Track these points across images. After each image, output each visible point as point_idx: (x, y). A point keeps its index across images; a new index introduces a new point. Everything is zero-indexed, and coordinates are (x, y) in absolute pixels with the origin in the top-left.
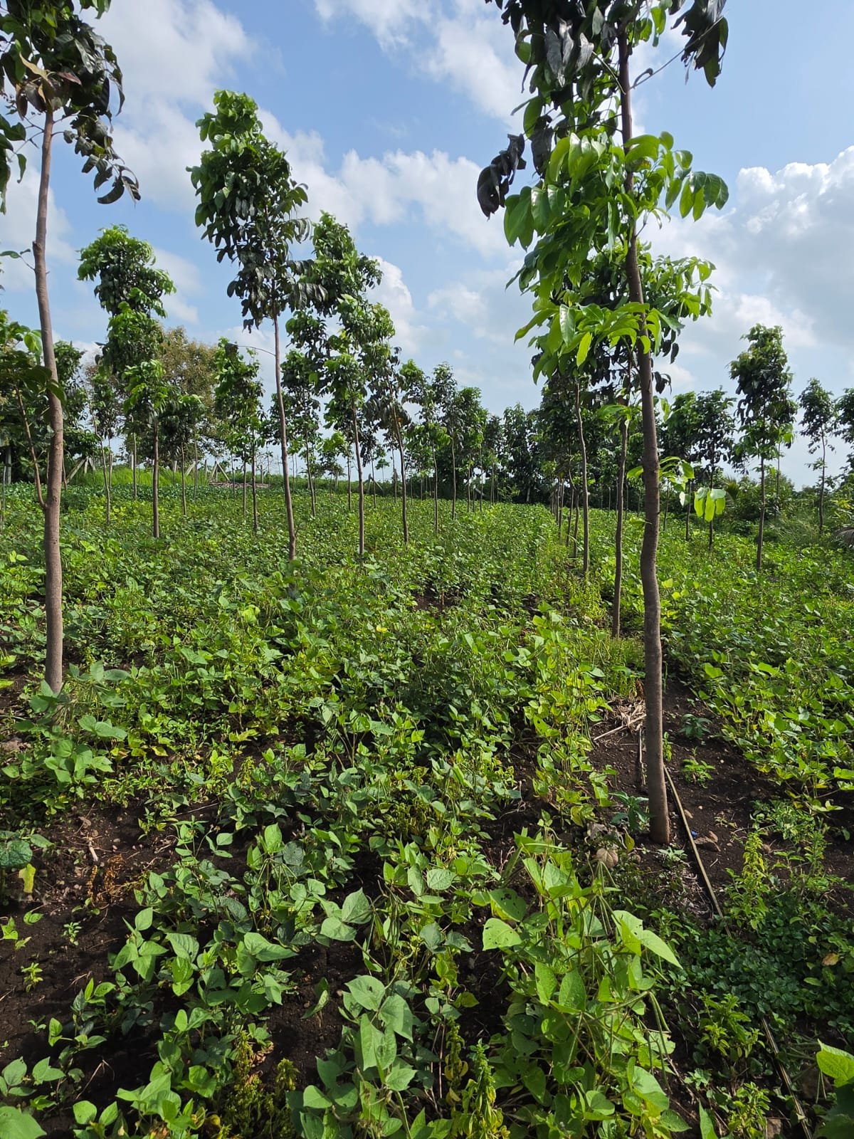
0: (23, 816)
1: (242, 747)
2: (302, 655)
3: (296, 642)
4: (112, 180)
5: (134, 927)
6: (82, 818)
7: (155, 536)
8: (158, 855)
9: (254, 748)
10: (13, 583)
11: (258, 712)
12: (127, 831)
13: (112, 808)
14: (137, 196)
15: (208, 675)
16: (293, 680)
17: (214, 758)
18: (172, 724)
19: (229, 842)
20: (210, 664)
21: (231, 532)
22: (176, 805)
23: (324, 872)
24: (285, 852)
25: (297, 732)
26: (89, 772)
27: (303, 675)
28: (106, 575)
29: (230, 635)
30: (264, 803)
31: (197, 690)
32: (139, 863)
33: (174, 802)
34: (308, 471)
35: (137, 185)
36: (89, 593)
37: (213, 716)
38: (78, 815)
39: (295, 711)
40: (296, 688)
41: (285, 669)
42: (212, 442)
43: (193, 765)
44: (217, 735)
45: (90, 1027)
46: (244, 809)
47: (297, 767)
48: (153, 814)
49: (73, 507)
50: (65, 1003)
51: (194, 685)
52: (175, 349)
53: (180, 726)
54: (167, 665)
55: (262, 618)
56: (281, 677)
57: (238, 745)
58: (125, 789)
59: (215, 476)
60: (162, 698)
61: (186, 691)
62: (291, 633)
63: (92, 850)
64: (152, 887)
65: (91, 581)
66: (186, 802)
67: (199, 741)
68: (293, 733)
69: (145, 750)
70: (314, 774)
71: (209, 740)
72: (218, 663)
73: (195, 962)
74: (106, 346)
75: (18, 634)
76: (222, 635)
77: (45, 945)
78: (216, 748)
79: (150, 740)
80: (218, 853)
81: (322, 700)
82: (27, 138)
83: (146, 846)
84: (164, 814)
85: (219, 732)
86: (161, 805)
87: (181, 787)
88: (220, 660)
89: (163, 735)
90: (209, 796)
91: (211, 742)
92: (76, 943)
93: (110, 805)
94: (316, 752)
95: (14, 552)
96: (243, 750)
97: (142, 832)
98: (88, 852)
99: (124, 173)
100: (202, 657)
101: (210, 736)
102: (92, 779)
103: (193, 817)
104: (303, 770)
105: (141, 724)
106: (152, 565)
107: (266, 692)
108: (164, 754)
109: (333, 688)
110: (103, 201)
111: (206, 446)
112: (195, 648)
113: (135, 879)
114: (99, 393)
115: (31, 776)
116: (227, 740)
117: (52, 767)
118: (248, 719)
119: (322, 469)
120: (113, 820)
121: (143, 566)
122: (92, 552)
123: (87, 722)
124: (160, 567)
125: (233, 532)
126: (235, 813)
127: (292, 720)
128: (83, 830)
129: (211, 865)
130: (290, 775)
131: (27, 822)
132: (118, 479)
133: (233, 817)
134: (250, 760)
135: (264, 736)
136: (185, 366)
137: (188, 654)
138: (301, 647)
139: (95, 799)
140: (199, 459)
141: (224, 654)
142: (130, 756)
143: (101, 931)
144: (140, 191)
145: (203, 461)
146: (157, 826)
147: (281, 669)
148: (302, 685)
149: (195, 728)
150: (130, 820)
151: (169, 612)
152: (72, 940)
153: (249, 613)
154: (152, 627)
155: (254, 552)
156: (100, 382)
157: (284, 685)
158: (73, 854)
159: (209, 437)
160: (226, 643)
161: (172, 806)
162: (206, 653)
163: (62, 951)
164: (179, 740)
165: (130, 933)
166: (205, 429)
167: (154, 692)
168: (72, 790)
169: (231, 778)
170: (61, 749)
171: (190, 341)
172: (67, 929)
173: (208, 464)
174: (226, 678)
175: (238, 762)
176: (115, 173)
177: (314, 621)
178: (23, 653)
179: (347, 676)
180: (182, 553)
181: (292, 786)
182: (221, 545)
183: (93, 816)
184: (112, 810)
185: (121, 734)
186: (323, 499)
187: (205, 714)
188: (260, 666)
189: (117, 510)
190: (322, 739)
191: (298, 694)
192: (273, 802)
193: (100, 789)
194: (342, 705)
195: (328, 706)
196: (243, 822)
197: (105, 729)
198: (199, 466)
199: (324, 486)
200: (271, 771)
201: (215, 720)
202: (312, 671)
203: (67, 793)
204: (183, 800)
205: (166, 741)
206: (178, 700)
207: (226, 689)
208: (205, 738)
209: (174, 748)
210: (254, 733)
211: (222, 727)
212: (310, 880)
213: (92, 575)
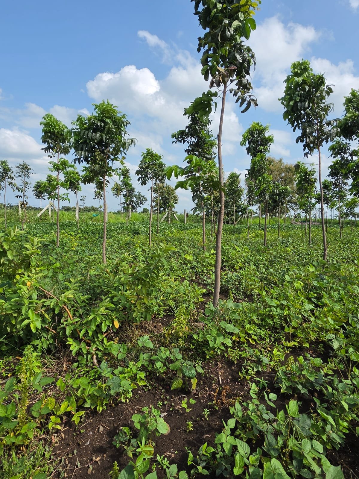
0: (198, 355)
1: (289, 349)
2: (325, 309)
3: (322, 302)
4: (246, 102)
5: (227, 425)
6: (218, 363)
7: (265, 245)
8: (245, 390)
9: (297, 351)
10: (211, 261)
11: (299, 334)
12: (235, 374)
13: (230, 362)
14: (257, 105)
15: (276, 312)
16: (319, 322)
17: (275, 352)
18: (258, 330)
19: (275, 399)
20: (278, 306)
21: (297, 245)
22: (256, 370)
23: (324, 437)
24: (300, 418)
25: (320, 349)
26: (223, 344)
27: (325, 320)
28: (243, 260)
29: (288, 294)
30: (297, 383)
31: (271, 317)
32: (237, 392)
33: (255, 368)
34: (339, 217)
35: (257, 101)
36: (237, 267)
37: (278, 331)
38: (217, 361)
39: (320, 337)
40: (320, 326)
41: (315, 314)
42: (293, 205)
43: (266, 352)
44: (278, 340)
45: (204, 464)
46: (286, 383)
47: (318, 369)
48: (245, 370)
49: (237, 233)
50: (199, 445)
51: (269, 315)
52: (280, 167)
53: (262, 333)
54: (259, 304)
55: (305, 287)
56: (312, 319)
57: (288, 348)
58: (236, 355)
59: (294, 220)
60: (255, 318)
61: (266, 317)
62: (319, 297)
63: (220, 378)
64: (236, 409)
65: (238, 262)
66: (260, 370)
67: (270, 341)
68: (318, 348)
69: (246, 339)
70: (326, 375)
71: (274, 342)
72: (282, 307)
73: (248, 459)
74: (249, 170)
75: (209, 281)
76: (285, 293)
77: (197, 414)
78: (277, 347)
79: (249, 335)
80: (269, 403)
81: (334, 336)
82: (218, 96)
83: (241, 384)
84: (250, 372)
85: (280, 339)
86: (249, 368)
87: (259, 362)
88: (283, 305)
89: (255, 335)
90: (272, 369)
91: (275, 343)
92: (208, 419)
93: (230, 360)
94: (328, 363)
95: (213, 250)
96: (290, 351)
97: (240, 378)
98: (219, 379)
99: (252, 97)
100: (274, 303)
101: (275, 340)
102: (223, 348)
103: (262, 378)
104: (319, 371)
105: (245, 328)
106: (261, 258)
107: (304, 325)
108: (254, 343)
109: (341, 331)
110: (243, 112)
111: (291, 207)
112: (272, 298)
113: (234, 399)
114: (250, 189)
115: (202, 340)
116: (282, 344)
117: (209, 339)
118: (294, 336)
119: (347, 215)
120: (230, 367)
121: (258, 258)
122: (239, 251)
123: (223, 324)
124: (265, 259)
125: (298, 244)
126: (282, 384)
127: (317, 342)
128: (218, 368)
129: (264, 408)
130: (311, 373)
131: (199, 358)
132: (254, 221)
133: (280, 385)
134: (292, 358)
135: (301, 346)
136: (283, 175)
137: (268, 300)
138: (325, 305)
139: (224, 356)
140: (287, 212)
141: (285, 303)
142: (240, 341)
143: (218, 418)
144: (258, 103)
145: (289, 213)
146: (246, 377)
147: (313, 315)
148: (324, 325)
149: (269, 334)
150: (236, 369)
151: (266, 279)
152: (206, 417)
153: (298, 284)
154: (258, 285)
155: (308, 254)
156: (251, 184)
157: (313, 323)
158: (213, 378)
159: (292, 203)
160: (287, 298)
161: (254, 369)
162: (276, 301)
163: (202, 420)
164: (262, 339)
165: (224, 427)
166: (290, 200)
167: (251, 315)
168: (216, 350)
169: (283, 363)
170: (213, 333)
171: (285, 164)
172: (205, 411)
173: (291, 214)
174: (285, 314)
175: (287, 356)
176: (248, 99)
177: (332, 293)
178: (210, 288)
179: (351, 325)
180: (275, 253)
181: (312, 379)
182: (292, 250)
183: (222, 363)
184: (230, 363)
185: (237, 331)
186: (346, 230)
187: (274, 329)
188: (303, 311)
189: (252, 234)
190: (332, 357)
191: (322, 329)
192: (302, 384)
193: (227, 352)
194: (345, 341)
195: (337, 340)
196: (285, 390)
197: (230, 328)
198: (287, 216)
199: (348, 223)
200: (301, 368)
201: (278, 333)
202: (330, 319)
203: (214, 350)
204: (259, 368)
205: (256, 338)
206: (262, 320)
207: (285, 319)
208: (273, 340)
209: (258, 342)
210: (296, 344)
211: (281, 337)
212: (314, 441)
213: (238, 260)
